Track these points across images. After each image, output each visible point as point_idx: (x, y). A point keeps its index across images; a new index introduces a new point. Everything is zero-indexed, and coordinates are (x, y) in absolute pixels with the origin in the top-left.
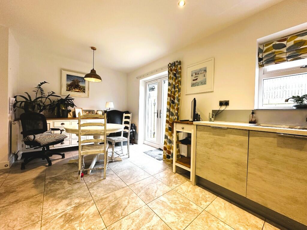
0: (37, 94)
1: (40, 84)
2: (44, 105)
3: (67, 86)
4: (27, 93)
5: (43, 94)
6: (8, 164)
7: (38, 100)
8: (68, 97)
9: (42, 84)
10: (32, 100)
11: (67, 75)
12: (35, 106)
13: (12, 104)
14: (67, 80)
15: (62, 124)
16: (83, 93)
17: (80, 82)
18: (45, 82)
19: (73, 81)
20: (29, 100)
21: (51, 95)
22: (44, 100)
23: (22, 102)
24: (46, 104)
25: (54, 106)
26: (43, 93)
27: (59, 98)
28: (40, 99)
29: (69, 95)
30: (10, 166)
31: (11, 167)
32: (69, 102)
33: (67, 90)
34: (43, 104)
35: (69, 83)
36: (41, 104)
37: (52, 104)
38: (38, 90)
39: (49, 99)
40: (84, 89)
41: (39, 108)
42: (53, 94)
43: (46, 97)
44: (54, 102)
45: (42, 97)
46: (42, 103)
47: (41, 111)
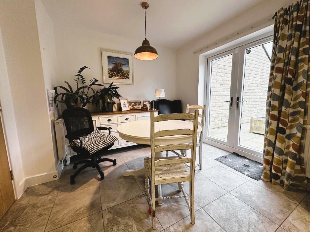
0: (78, 83)
1: (80, 70)
2: (87, 97)
3: (109, 72)
4: (66, 82)
5: (85, 84)
6: (57, 175)
7: (80, 91)
8: (111, 85)
9: (82, 69)
10: (74, 92)
11: (109, 57)
12: (77, 98)
13: (52, 97)
14: (108, 64)
15: (109, 120)
16: (127, 79)
17: (123, 65)
18: (85, 67)
19: (115, 64)
20: (70, 91)
21: (93, 84)
22: (86, 90)
23: (63, 94)
24: (89, 95)
25: (98, 98)
26: (84, 82)
27: (102, 88)
28: (82, 90)
29: (113, 82)
30: (59, 176)
31: (60, 178)
32: (114, 92)
33: (109, 77)
34: (86, 95)
35: (111, 67)
36: (83, 96)
37: (95, 96)
38: (78, 79)
39: (92, 89)
40: (128, 75)
41: (82, 102)
42: (95, 82)
43: (88, 87)
44: (97, 92)
45: (83, 87)
46: (84, 94)
47: (84, 106)
